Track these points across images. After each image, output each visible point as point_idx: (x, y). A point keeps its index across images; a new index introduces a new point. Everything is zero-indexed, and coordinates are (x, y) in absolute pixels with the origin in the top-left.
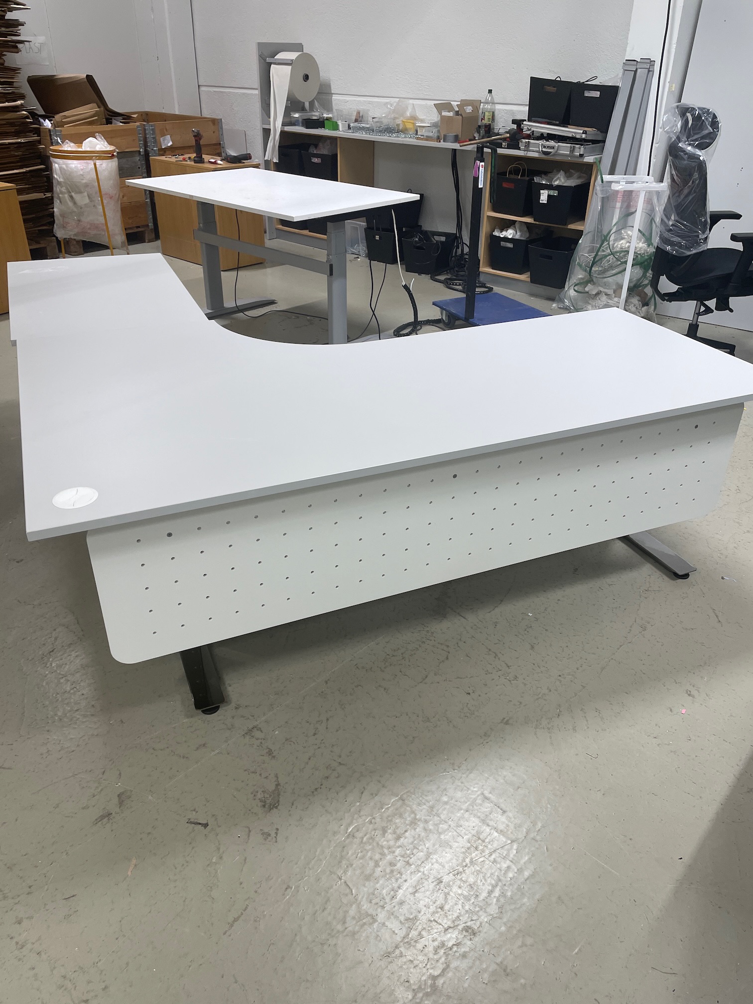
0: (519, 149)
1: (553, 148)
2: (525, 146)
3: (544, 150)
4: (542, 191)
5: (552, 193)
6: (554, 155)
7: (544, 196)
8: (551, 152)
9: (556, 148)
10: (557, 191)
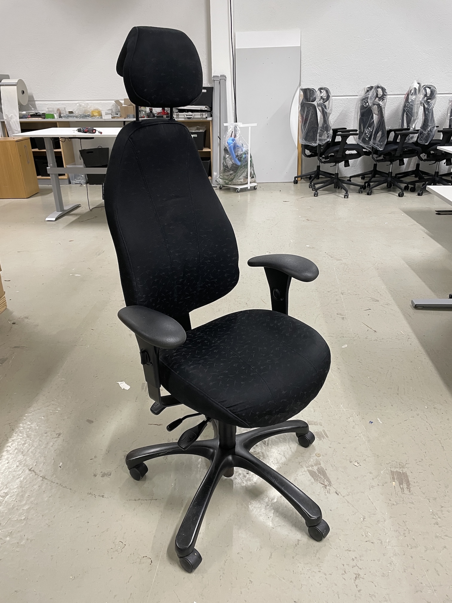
1: (192, 115)
6: (193, 118)
10: (196, 135)
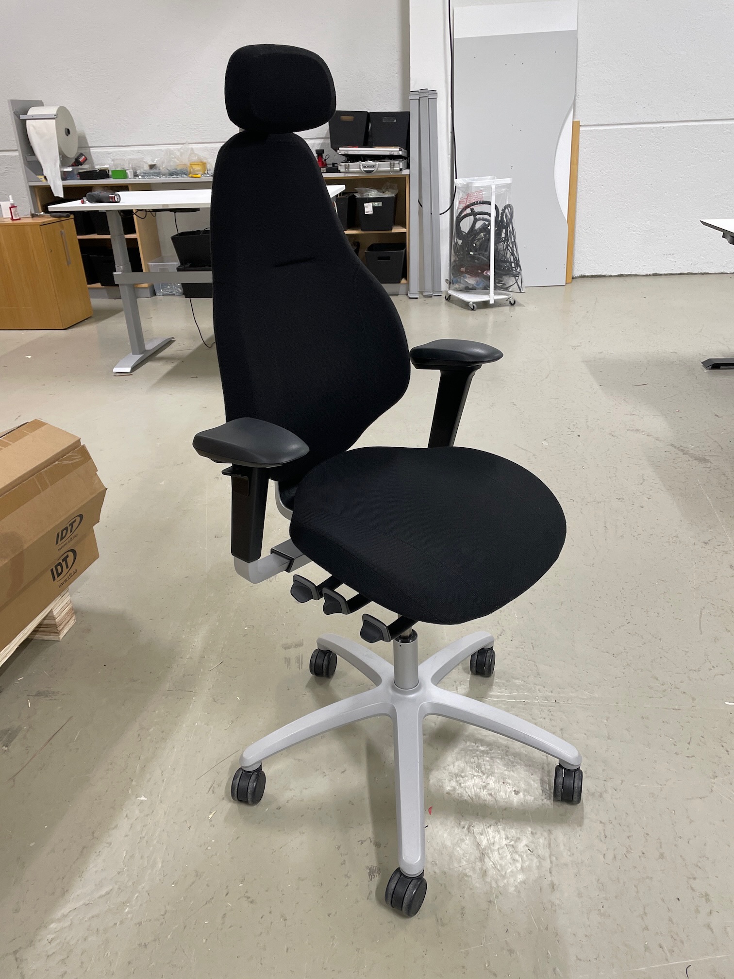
0: (339, 171)
1: (373, 167)
2: (345, 169)
3: (365, 169)
4: (365, 204)
5: (376, 204)
6: (376, 172)
7: (369, 209)
8: (373, 171)
9: (377, 166)
10: (381, 203)
